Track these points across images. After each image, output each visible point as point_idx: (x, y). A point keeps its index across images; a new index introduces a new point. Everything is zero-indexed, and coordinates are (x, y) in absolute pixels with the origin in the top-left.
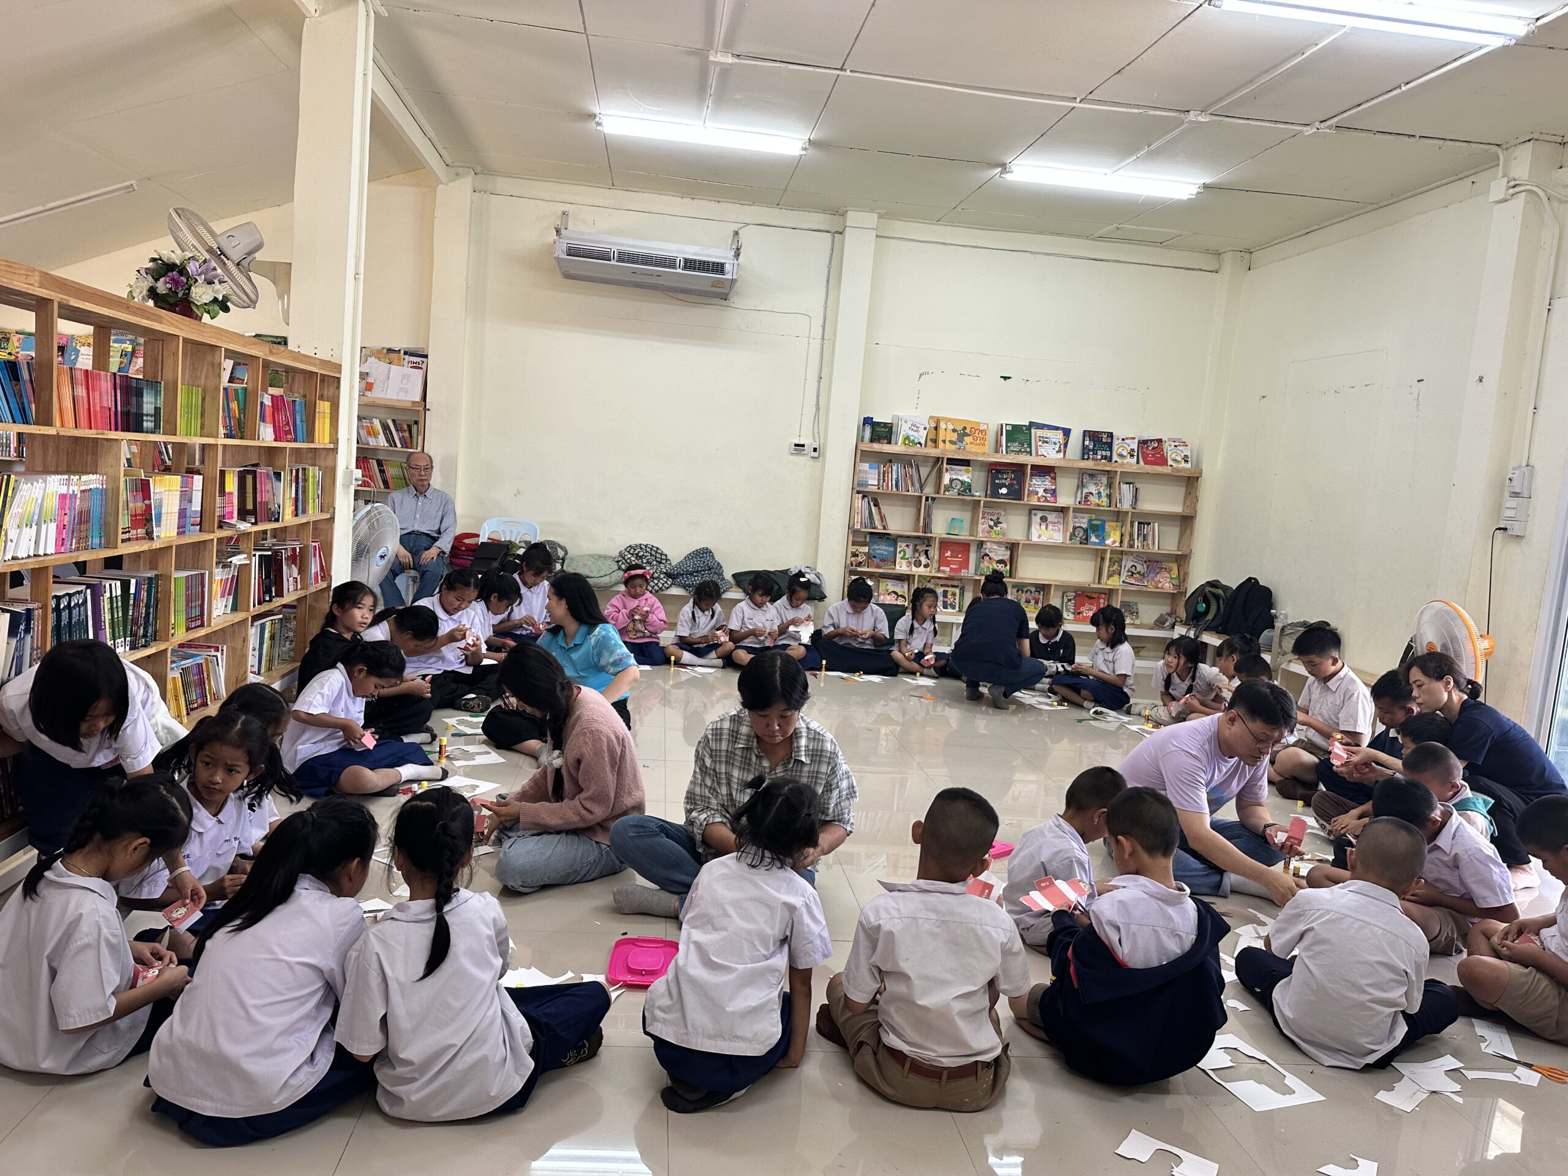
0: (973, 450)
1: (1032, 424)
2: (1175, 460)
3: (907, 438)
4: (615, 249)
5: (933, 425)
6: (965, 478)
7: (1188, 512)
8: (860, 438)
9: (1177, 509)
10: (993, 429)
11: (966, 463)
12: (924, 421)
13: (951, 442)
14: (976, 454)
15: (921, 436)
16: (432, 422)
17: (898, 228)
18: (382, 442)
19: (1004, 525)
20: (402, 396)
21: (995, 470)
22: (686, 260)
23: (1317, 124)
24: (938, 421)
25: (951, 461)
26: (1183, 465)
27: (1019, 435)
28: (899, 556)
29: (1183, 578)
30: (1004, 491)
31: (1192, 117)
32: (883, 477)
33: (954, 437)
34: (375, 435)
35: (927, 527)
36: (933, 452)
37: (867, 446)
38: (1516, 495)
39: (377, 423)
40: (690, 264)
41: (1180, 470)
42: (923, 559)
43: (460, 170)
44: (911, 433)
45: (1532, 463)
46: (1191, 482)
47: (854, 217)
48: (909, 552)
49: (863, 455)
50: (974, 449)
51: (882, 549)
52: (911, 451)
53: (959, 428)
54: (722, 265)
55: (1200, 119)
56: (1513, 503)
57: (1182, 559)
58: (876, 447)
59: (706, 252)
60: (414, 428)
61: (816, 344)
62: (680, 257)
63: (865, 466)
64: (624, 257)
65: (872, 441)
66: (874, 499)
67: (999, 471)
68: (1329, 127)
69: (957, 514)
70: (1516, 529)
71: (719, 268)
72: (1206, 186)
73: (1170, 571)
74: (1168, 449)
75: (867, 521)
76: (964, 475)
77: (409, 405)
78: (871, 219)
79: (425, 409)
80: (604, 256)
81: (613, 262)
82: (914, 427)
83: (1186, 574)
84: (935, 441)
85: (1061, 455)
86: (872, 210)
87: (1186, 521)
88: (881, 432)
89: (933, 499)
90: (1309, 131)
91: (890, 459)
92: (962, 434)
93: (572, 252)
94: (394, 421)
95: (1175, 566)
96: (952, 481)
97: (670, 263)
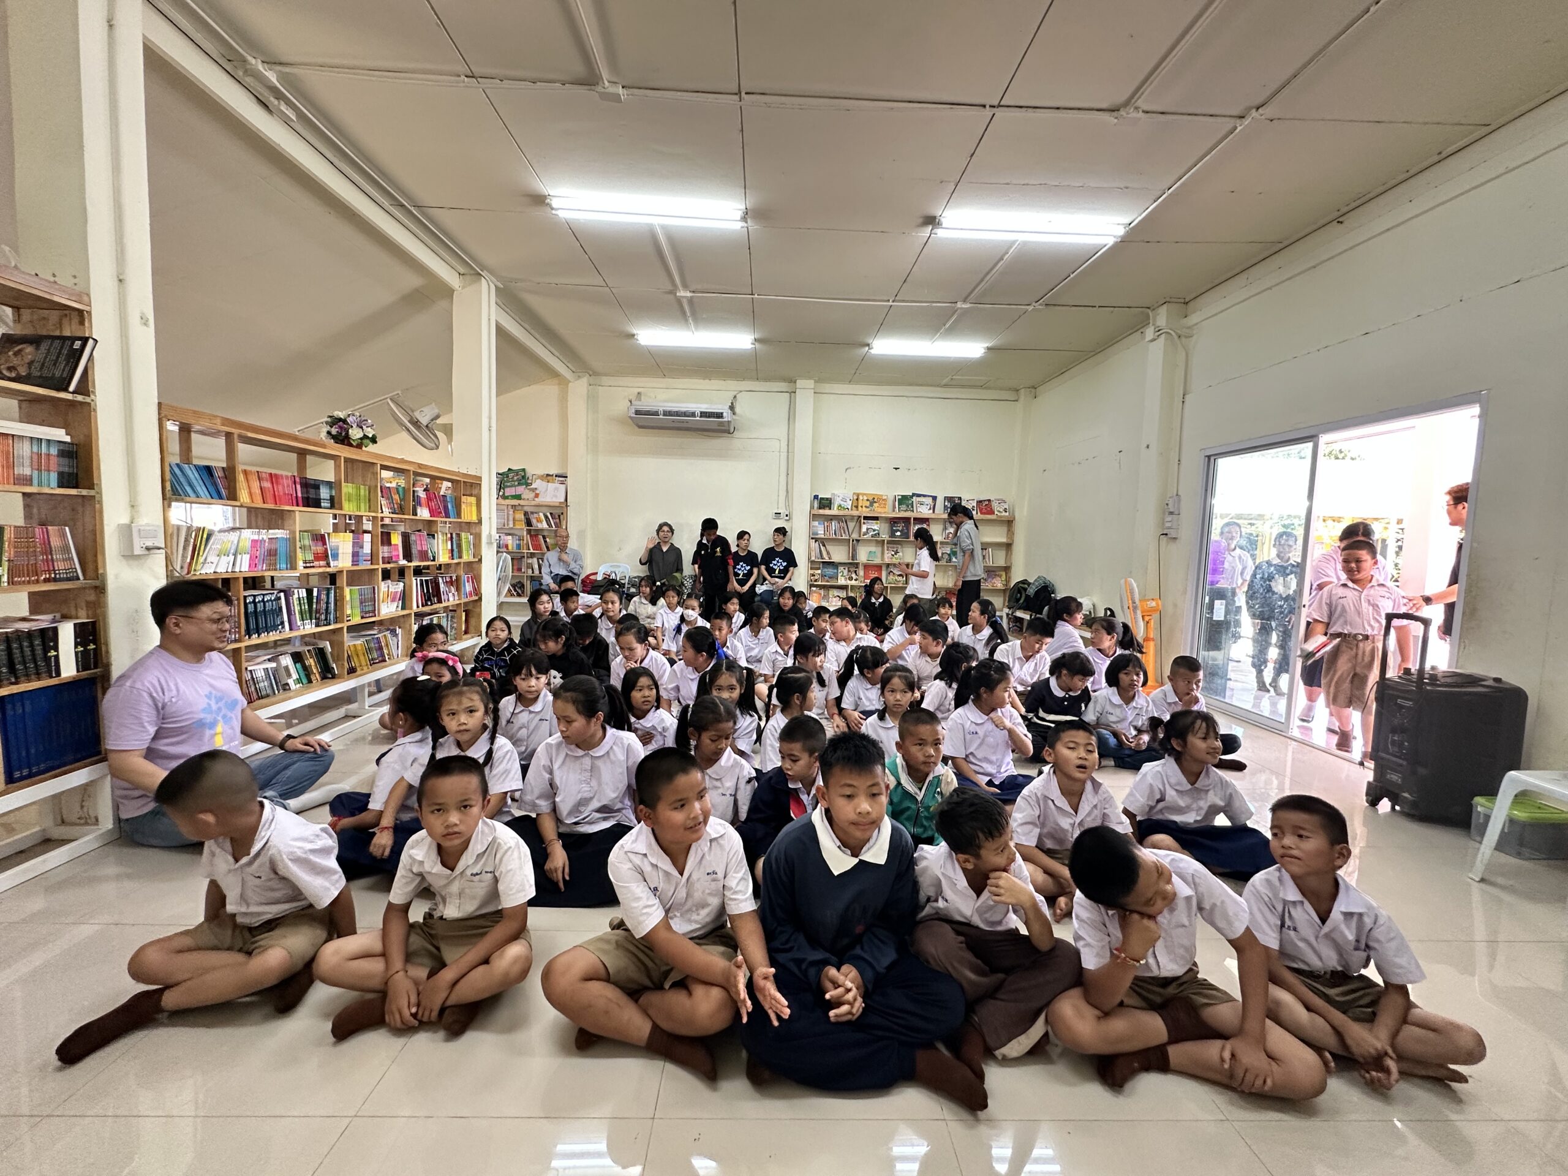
0: (878, 510)
1: (914, 495)
2: (999, 511)
3: (840, 506)
4: (661, 409)
5: (855, 498)
6: (876, 527)
7: (1010, 542)
8: (812, 507)
9: (1004, 540)
10: (891, 498)
11: (876, 518)
12: (850, 495)
13: (866, 507)
14: (880, 513)
15: (849, 504)
16: (571, 513)
17: (827, 387)
18: (545, 525)
19: (901, 554)
20: (554, 500)
21: (893, 521)
22: (701, 413)
23: (1034, 304)
24: (858, 495)
25: (866, 518)
26: (1004, 514)
27: (904, 500)
28: (840, 575)
29: (1008, 580)
30: (898, 534)
31: (959, 305)
32: (826, 529)
33: (868, 504)
34: (541, 522)
35: (854, 557)
36: (855, 513)
37: (816, 511)
38: (1171, 513)
39: (541, 515)
40: (704, 414)
41: (1001, 517)
42: (854, 576)
43: (580, 374)
44: (842, 503)
45: (1179, 493)
46: (1009, 523)
47: (800, 383)
48: (846, 572)
49: (814, 517)
50: (880, 510)
51: (830, 571)
52: (841, 513)
53: (871, 499)
54: (722, 413)
55: (964, 306)
56: (1169, 518)
57: (1007, 569)
58: (822, 512)
59: (715, 407)
60: (562, 517)
61: (784, 455)
62: (698, 412)
63: (816, 523)
64: (666, 413)
65: (820, 508)
66: (822, 542)
67: (895, 522)
68: (1040, 305)
69: (873, 549)
70: (1172, 533)
71: (720, 415)
72: (989, 349)
73: (1000, 576)
74: (995, 506)
75: (819, 556)
76: (875, 525)
77: (558, 504)
78: (810, 383)
79: (567, 506)
80: (656, 413)
81: (661, 417)
82: (844, 500)
83: (1010, 578)
84: (857, 507)
85: (931, 511)
86: (810, 378)
87: (1008, 546)
88: (825, 503)
89: (858, 541)
90: (1030, 308)
91: (831, 518)
92: (872, 503)
93: (638, 412)
94: (551, 514)
95: (1004, 574)
96: (868, 529)
97: (693, 414)
